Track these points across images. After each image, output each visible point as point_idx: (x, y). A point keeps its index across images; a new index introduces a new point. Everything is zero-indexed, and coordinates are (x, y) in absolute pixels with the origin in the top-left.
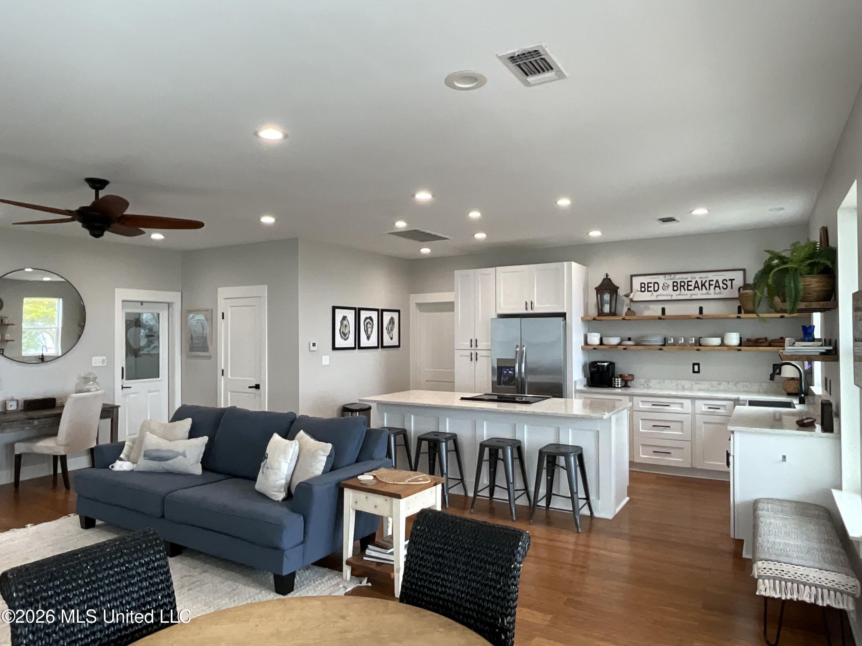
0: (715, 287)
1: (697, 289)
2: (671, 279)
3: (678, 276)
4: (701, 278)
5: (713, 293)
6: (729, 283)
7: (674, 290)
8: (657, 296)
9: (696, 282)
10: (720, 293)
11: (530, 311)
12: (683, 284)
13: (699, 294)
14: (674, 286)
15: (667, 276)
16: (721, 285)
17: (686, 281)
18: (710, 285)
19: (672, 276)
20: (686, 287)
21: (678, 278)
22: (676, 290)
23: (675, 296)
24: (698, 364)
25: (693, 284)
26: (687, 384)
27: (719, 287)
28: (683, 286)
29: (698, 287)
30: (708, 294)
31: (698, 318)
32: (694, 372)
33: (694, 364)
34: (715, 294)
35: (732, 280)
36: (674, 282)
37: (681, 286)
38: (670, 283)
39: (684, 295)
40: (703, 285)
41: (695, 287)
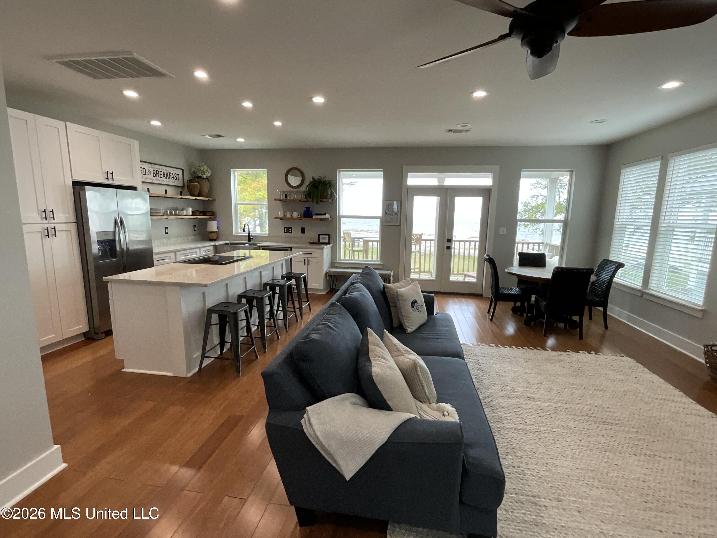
0: (172, 178)
1: (164, 177)
2: (152, 168)
3: (156, 166)
4: (166, 170)
5: (171, 182)
6: (177, 176)
7: (154, 176)
8: (146, 178)
9: (164, 172)
10: (174, 182)
11: (110, 182)
12: (158, 172)
13: (165, 181)
14: (154, 173)
15: (150, 165)
16: (174, 177)
17: (159, 170)
18: (170, 176)
19: (153, 165)
20: (159, 174)
21: (156, 167)
22: (155, 176)
23: (154, 180)
24: (167, 228)
25: (162, 173)
26: (164, 241)
27: (173, 178)
28: (158, 174)
29: (165, 176)
30: (169, 181)
31: (165, 197)
32: (166, 233)
33: (166, 228)
34: (172, 182)
35: (178, 174)
36: (153, 170)
37: (157, 174)
38: (151, 170)
39: (158, 180)
40: (167, 175)
41: (164, 176)
